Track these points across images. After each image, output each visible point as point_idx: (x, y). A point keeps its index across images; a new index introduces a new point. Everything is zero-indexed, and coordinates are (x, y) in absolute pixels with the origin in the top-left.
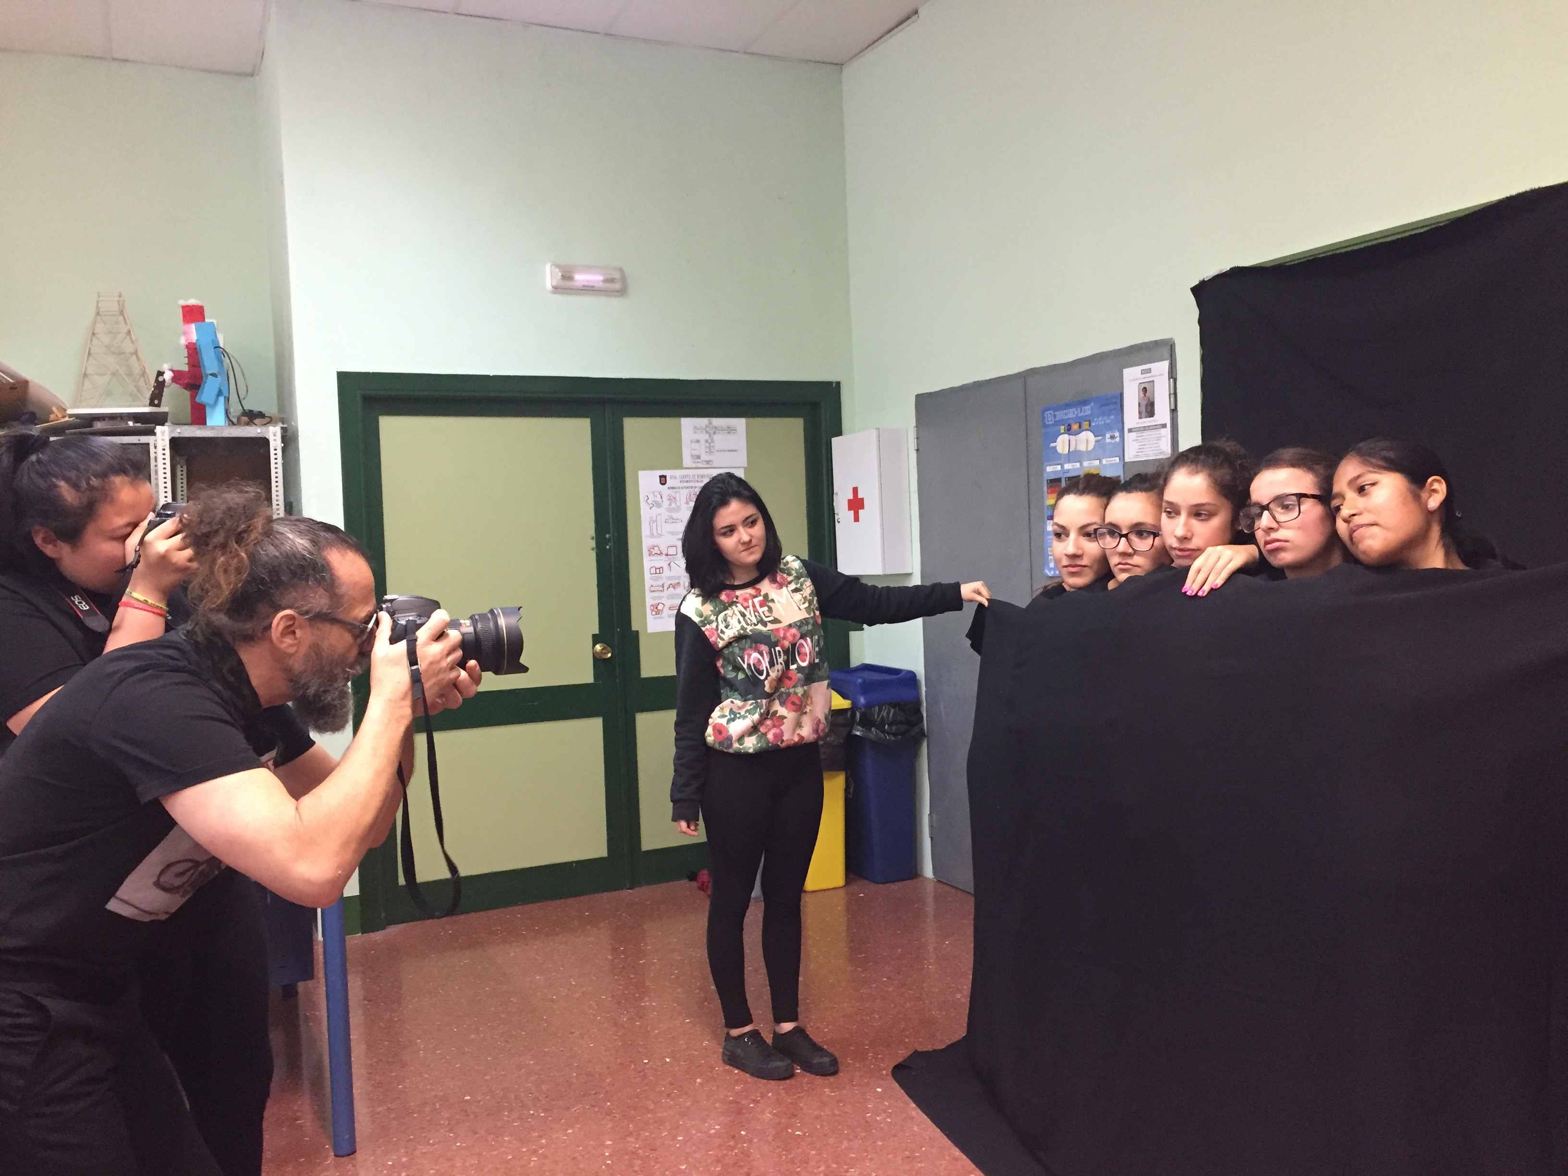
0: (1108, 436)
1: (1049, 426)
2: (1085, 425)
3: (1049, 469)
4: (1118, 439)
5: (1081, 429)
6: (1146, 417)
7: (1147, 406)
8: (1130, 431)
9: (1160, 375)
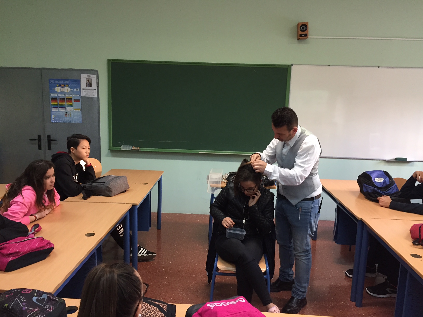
0: (75, 89)
2: (66, 85)
3: (51, 95)
4: (79, 91)
5: (65, 86)
6: (89, 87)
7: (89, 84)
8: (83, 89)
9: (94, 78)
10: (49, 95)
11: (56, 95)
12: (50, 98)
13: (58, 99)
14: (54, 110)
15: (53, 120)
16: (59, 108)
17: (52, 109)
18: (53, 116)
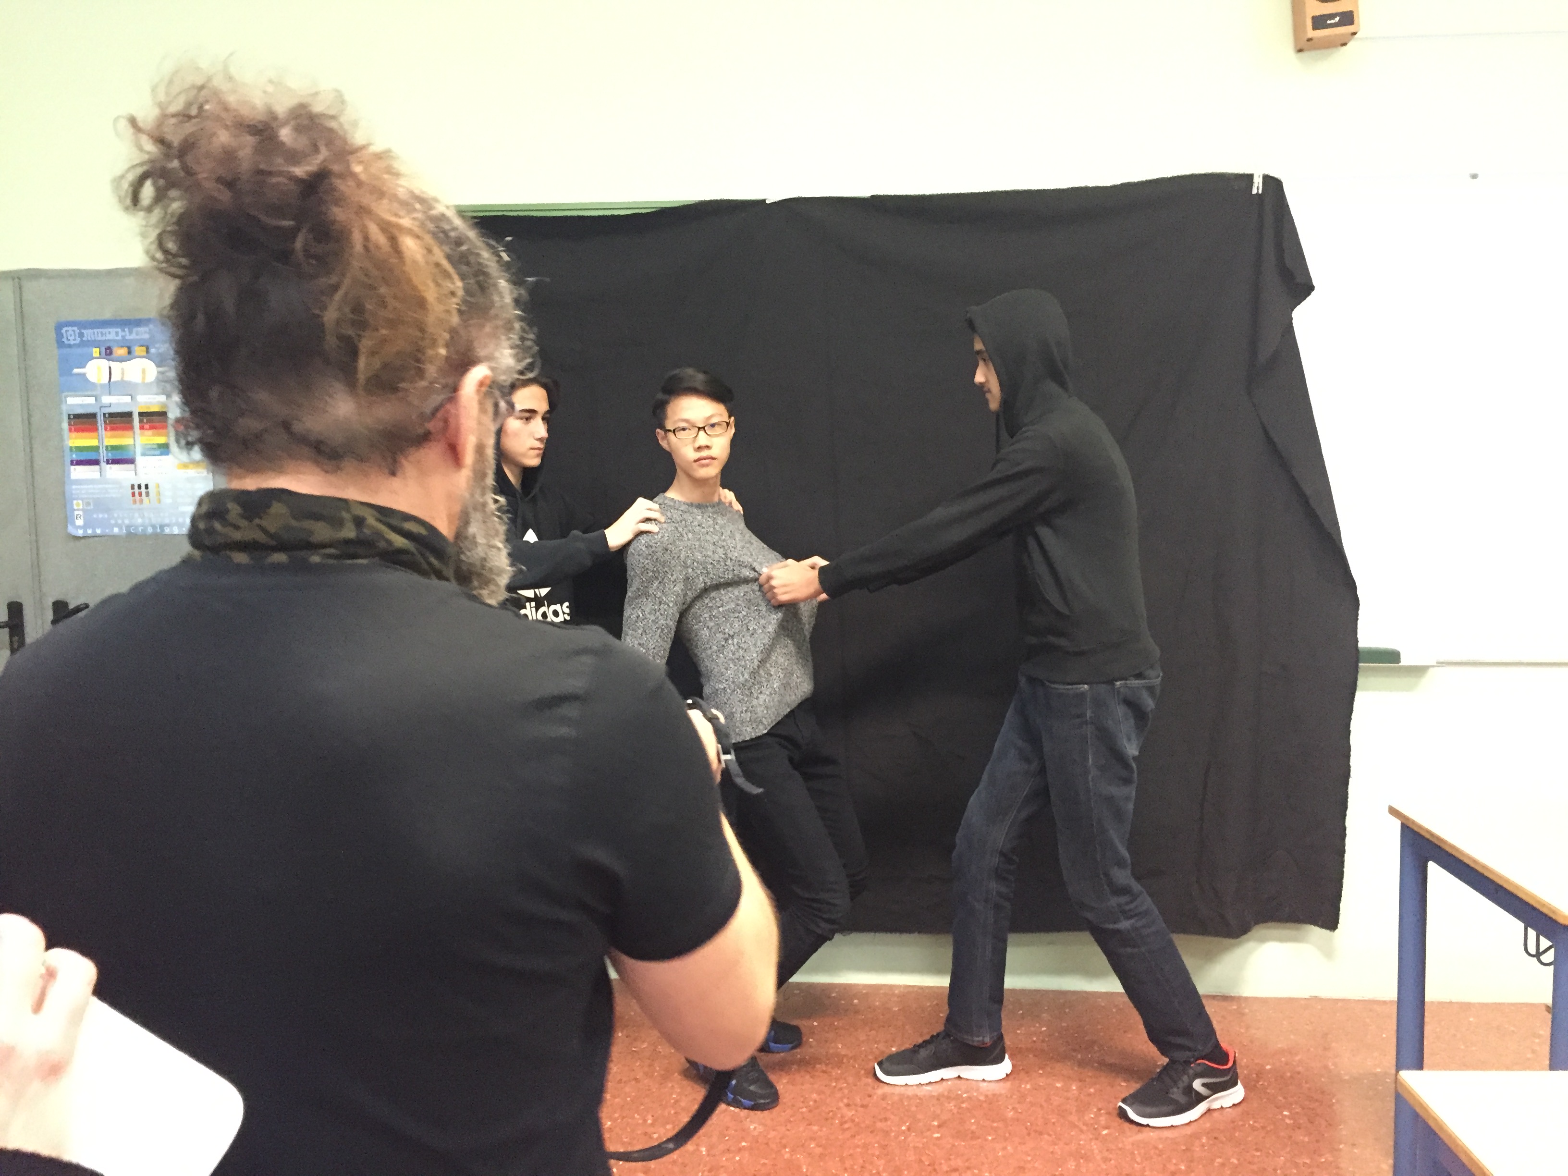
1: (70, 346)
2: (139, 350)
3: (70, 400)
5: (130, 354)
10: (60, 402)
11: (92, 400)
12: (65, 418)
13: (100, 419)
14: (79, 473)
15: (80, 522)
16: (103, 464)
17: (72, 467)
18: (78, 505)
